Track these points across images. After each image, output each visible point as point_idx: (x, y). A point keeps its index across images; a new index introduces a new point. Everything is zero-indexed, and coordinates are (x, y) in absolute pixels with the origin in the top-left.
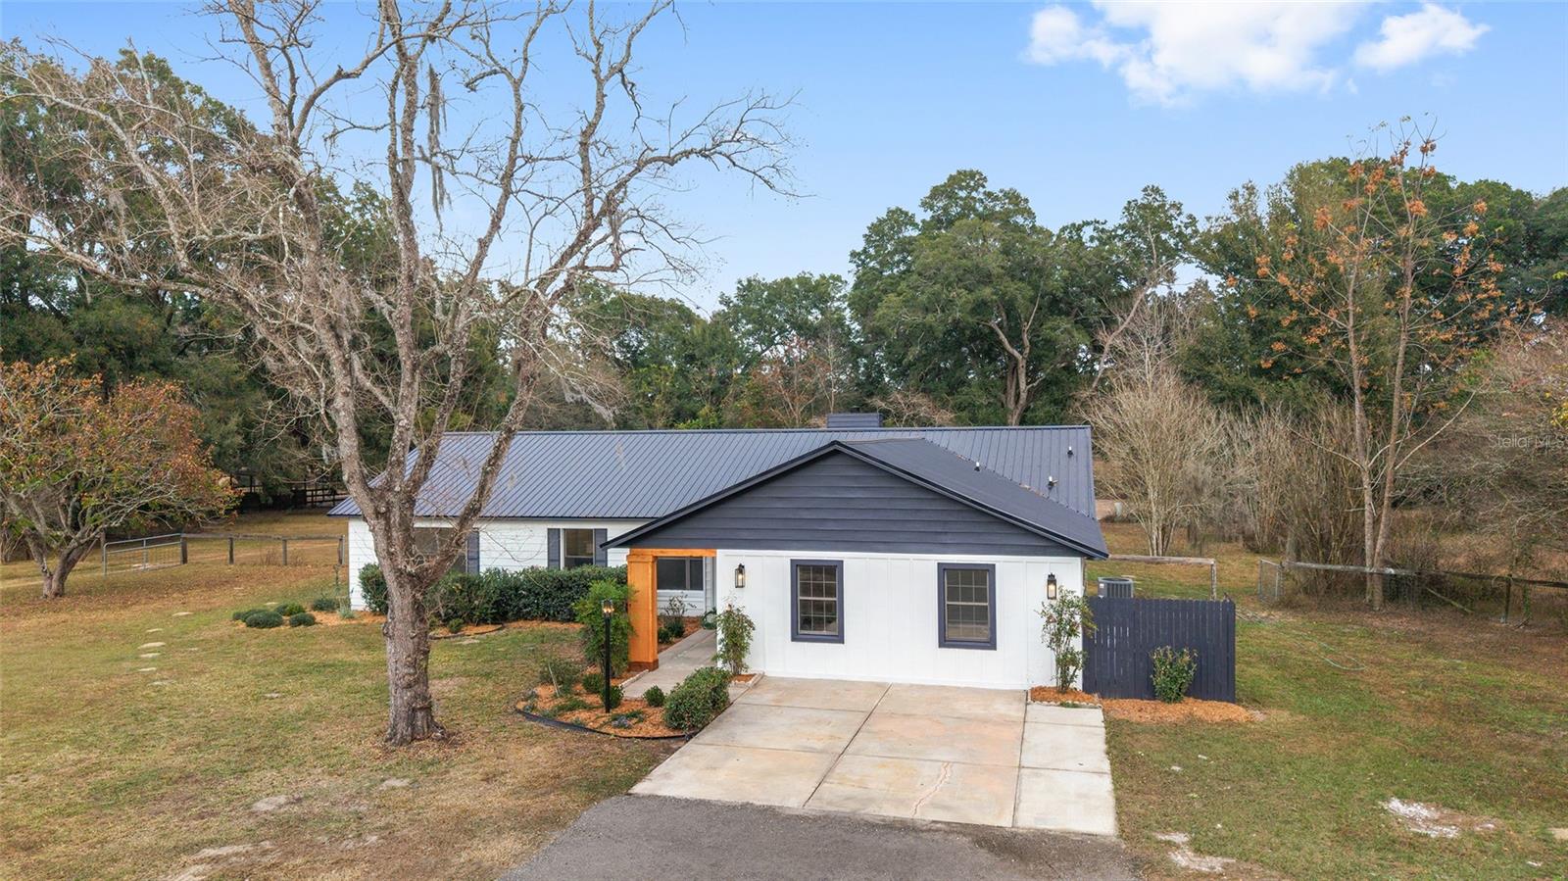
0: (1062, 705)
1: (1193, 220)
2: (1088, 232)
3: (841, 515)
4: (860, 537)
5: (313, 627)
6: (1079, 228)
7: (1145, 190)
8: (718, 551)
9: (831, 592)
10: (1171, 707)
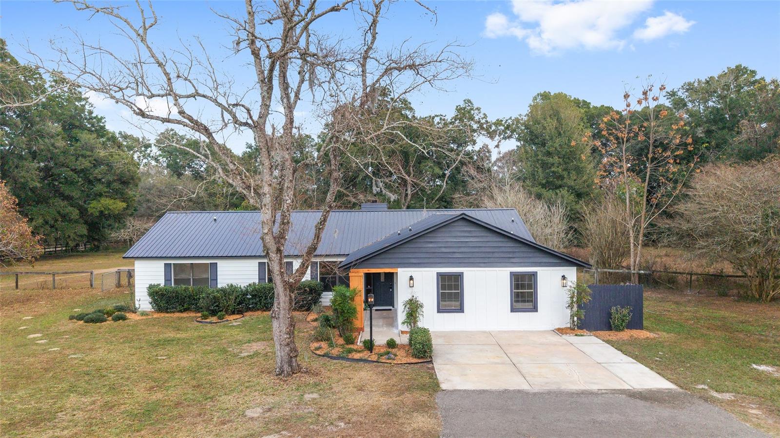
0: (576, 335)
1: (485, 116)
2: (437, 120)
3: (462, 250)
4: (472, 260)
5: (126, 321)
6: (433, 118)
7: (465, 101)
8: (399, 269)
9: (456, 287)
10: (621, 333)
